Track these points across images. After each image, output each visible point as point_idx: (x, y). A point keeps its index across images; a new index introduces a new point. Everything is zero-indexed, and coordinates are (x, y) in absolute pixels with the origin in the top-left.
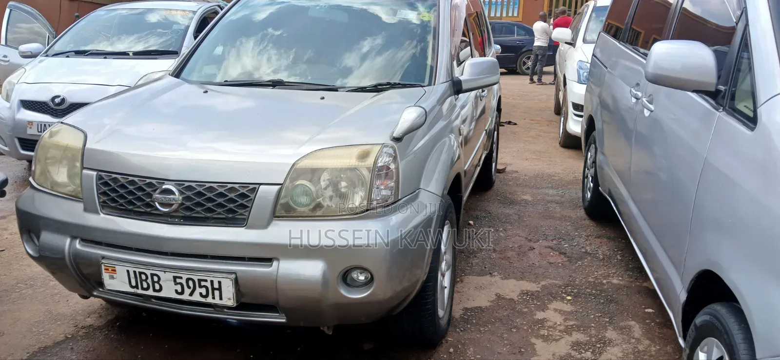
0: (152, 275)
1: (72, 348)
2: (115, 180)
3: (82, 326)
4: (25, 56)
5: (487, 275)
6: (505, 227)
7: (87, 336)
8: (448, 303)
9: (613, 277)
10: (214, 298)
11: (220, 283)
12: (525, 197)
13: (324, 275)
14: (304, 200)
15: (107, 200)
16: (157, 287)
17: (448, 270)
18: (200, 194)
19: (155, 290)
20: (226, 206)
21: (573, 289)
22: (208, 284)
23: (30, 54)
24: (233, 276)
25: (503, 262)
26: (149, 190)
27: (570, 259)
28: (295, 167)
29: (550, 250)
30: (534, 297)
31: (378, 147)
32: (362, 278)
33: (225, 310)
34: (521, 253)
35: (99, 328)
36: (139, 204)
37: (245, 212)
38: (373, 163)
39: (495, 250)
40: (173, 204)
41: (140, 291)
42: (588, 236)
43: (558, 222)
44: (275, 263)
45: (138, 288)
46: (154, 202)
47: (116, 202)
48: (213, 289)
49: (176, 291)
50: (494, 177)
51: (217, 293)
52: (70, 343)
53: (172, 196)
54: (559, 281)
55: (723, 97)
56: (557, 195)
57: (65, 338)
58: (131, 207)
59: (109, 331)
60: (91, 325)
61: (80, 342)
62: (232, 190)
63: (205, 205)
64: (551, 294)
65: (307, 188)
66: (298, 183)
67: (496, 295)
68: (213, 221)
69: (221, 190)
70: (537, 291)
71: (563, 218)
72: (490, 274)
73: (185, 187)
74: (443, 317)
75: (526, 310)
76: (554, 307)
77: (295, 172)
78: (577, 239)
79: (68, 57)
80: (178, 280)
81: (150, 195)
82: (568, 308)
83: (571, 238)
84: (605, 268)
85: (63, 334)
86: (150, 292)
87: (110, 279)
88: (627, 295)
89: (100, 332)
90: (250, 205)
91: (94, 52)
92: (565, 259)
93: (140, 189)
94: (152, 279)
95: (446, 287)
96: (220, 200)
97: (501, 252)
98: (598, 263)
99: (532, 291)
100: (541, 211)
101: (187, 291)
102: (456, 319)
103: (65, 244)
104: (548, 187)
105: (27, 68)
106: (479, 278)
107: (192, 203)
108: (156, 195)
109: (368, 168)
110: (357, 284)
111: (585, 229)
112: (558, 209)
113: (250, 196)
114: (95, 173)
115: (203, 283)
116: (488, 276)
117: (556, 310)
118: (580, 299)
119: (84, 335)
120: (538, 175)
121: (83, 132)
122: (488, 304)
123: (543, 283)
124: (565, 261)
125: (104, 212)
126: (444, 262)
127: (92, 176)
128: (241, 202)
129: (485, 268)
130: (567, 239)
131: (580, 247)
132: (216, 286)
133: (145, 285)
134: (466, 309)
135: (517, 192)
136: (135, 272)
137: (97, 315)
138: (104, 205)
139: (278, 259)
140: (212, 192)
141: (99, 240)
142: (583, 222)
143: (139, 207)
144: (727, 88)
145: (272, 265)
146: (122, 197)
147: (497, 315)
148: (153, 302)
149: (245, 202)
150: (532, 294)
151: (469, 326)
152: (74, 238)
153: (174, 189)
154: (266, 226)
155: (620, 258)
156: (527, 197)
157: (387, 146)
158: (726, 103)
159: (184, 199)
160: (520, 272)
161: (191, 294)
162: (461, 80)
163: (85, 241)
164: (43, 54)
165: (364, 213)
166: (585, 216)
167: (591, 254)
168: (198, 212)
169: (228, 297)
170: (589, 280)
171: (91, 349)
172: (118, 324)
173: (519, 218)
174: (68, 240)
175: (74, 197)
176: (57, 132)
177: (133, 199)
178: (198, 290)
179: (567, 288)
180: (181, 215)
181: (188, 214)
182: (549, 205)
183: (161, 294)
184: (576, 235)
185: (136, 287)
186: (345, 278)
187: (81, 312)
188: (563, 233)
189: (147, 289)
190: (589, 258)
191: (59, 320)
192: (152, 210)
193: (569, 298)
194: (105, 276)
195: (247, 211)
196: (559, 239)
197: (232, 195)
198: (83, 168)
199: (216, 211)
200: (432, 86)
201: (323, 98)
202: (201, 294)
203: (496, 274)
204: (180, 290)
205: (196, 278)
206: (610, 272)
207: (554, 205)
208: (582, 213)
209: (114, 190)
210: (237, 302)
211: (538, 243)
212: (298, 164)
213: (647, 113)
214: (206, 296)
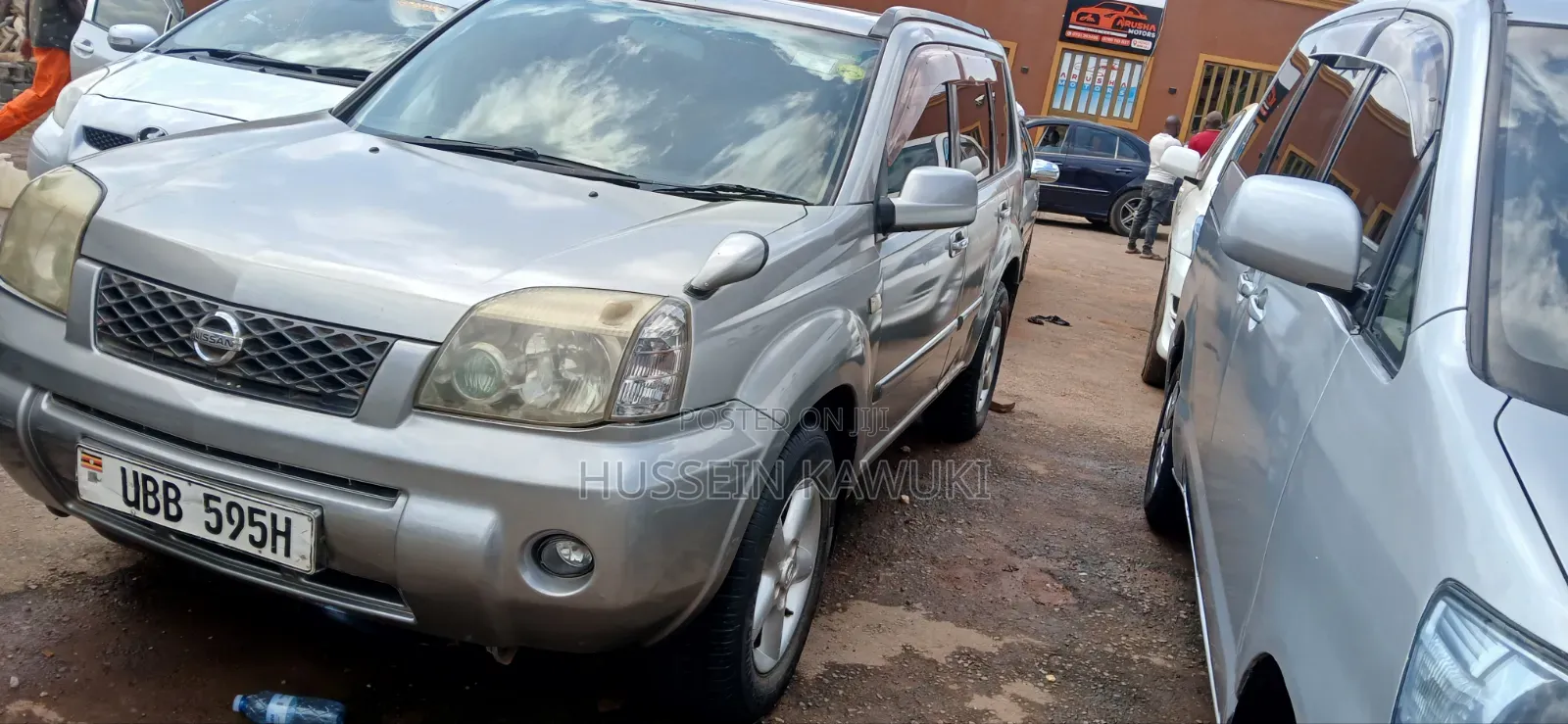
0: (167, 485)
1: (29, 610)
2: (131, 287)
3: (65, 572)
4: (119, 46)
5: (900, 605)
6: (972, 517)
7: (67, 592)
8: (788, 647)
9: (1156, 651)
10: (274, 550)
11: (288, 521)
12: (1033, 467)
13: (493, 539)
14: (484, 383)
15: (111, 324)
16: (173, 511)
17: (800, 578)
18: (278, 339)
19: (168, 517)
20: (325, 371)
21: (1066, 663)
22: (267, 521)
23: (128, 43)
24: (317, 512)
25: (944, 585)
26: (187, 315)
27: (1082, 605)
28: (473, 314)
29: (1046, 577)
30: (980, 664)
31: (653, 302)
32: (577, 557)
33: (303, 580)
34: (987, 573)
35: (97, 582)
36: (165, 340)
37: (358, 388)
38: (632, 331)
39: (934, 561)
40: (226, 351)
41: (141, 514)
42: (1133, 563)
43: (1083, 525)
44: (401, 500)
45: (138, 508)
46: (192, 340)
47: (125, 329)
48: (276, 533)
49: (207, 524)
50: (979, 418)
51: (281, 541)
52: (28, 599)
53: (225, 335)
54: (1043, 641)
55: (1366, 305)
56: (1101, 473)
57: (22, 589)
58: (149, 345)
59: (112, 589)
60: (83, 573)
61: (49, 601)
62: (341, 340)
63: (284, 363)
64: (1017, 663)
65: (490, 359)
66: (478, 346)
67: (904, 647)
68: (297, 397)
69: (321, 337)
70: (989, 653)
71: (1100, 520)
72: (908, 603)
73: (255, 321)
74: (771, 672)
75: (955, 687)
76: (1015, 691)
77: (473, 325)
78: (1110, 565)
79: (193, 58)
80: (213, 504)
81: (187, 326)
82: (1040, 696)
83: (1099, 562)
84: (1147, 631)
85: (21, 580)
86: (159, 519)
87: (89, 479)
88: (1174, 692)
89: (94, 589)
90: (368, 376)
91: (243, 56)
92: (1072, 601)
93: (173, 311)
94: (166, 493)
95: (788, 613)
96: (314, 357)
97: (946, 566)
98: (1135, 619)
99: (980, 653)
100: (1055, 499)
101: (228, 529)
102: (806, 683)
103: (21, 398)
104: (1086, 455)
105: (113, 68)
106: (882, 608)
107: (260, 354)
108: (199, 329)
109: (621, 340)
110: (564, 570)
111: (1131, 548)
112: (1093, 500)
113: (372, 359)
114: (98, 268)
115: (257, 518)
116: (903, 607)
117: (1015, 698)
118: (1073, 685)
119: (62, 590)
120: (1076, 427)
121: (101, 187)
122: (880, 663)
123: (1007, 640)
124: (1070, 605)
125: (101, 346)
126: (789, 560)
127: (92, 273)
128: (353, 365)
129: (902, 591)
130: (1090, 562)
131: (1109, 581)
132: (281, 527)
133: (152, 504)
134: (832, 666)
135: (1022, 454)
136: (135, 474)
137: (101, 556)
138: (103, 333)
139: (407, 494)
140: (303, 338)
141: (82, 399)
142: (1135, 534)
143: (164, 347)
144: (1376, 288)
145: (392, 504)
146: (138, 321)
147: (892, 686)
148: (172, 540)
149: (361, 367)
150: (979, 659)
151: (826, 700)
152: (39, 389)
153: (233, 323)
154: (392, 421)
155: (1185, 617)
156: (1039, 468)
157: (675, 303)
158: (1368, 320)
159: (247, 343)
160: (969, 611)
161: (234, 536)
162: (893, 206)
163: (58, 397)
164: (152, 46)
165: (597, 427)
166: (1144, 522)
167: (1127, 598)
168: (269, 375)
169: (301, 554)
170: (1106, 649)
171: (65, 619)
172: (135, 579)
173: (1005, 505)
174: (28, 392)
175: (54, 311)
176: (56, 181)
177: (157, 329)
178: (248, 530)
179: (1052, 659)
180: (240, 375)
181: (250, 374)
182: (1077, 490)
183: (181, 526)
184: (1112, 557)
185: (136, 504)
186: (540, 550)
187: (73, 544)
188: (1085, 549)
189: (155, 511)
190: (1121, 607)
191: (27, 553)
192: (186, 357)
193: (1051, 678)
194: (82, 473)
195: (363, 386)
196: (1074, 558)
197: (338, 351)
198: (80, 255)
199: (302, 377)
200: (828, 207)
201: (594, 195)
202: (251, 538)
203: (918, 605)
204: (214, 525)
205: (245, 505)
206: (1154, 641)
207: (1086, 491)
208: (1139, 515)
209: (125, 307)
210: (318, 565)
211: (1028, 560)
212: (482, 308)
213: (1252, 325)
214: (261, 545)
